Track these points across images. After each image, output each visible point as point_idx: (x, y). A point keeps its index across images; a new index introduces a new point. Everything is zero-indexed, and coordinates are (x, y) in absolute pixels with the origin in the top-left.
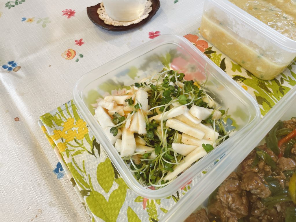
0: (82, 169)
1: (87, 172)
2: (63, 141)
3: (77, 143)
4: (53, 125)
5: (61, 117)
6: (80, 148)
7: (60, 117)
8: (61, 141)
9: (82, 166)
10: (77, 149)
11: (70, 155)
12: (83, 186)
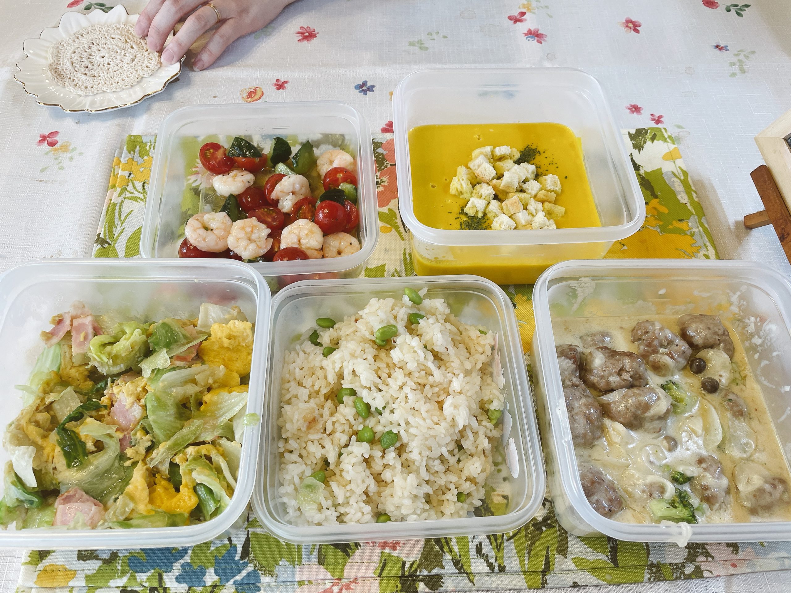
0: (123, 218)
1: (125, 224)
2: (129, 176)
3: (144, 188)
4: (134, 152)
5: (152, 149)
6: (141, 196)
7: (150, 148)
8: (127, 176)
9: (125, 215)
10: (136, 194)
11: (123, 196)
12: (107, 235)
